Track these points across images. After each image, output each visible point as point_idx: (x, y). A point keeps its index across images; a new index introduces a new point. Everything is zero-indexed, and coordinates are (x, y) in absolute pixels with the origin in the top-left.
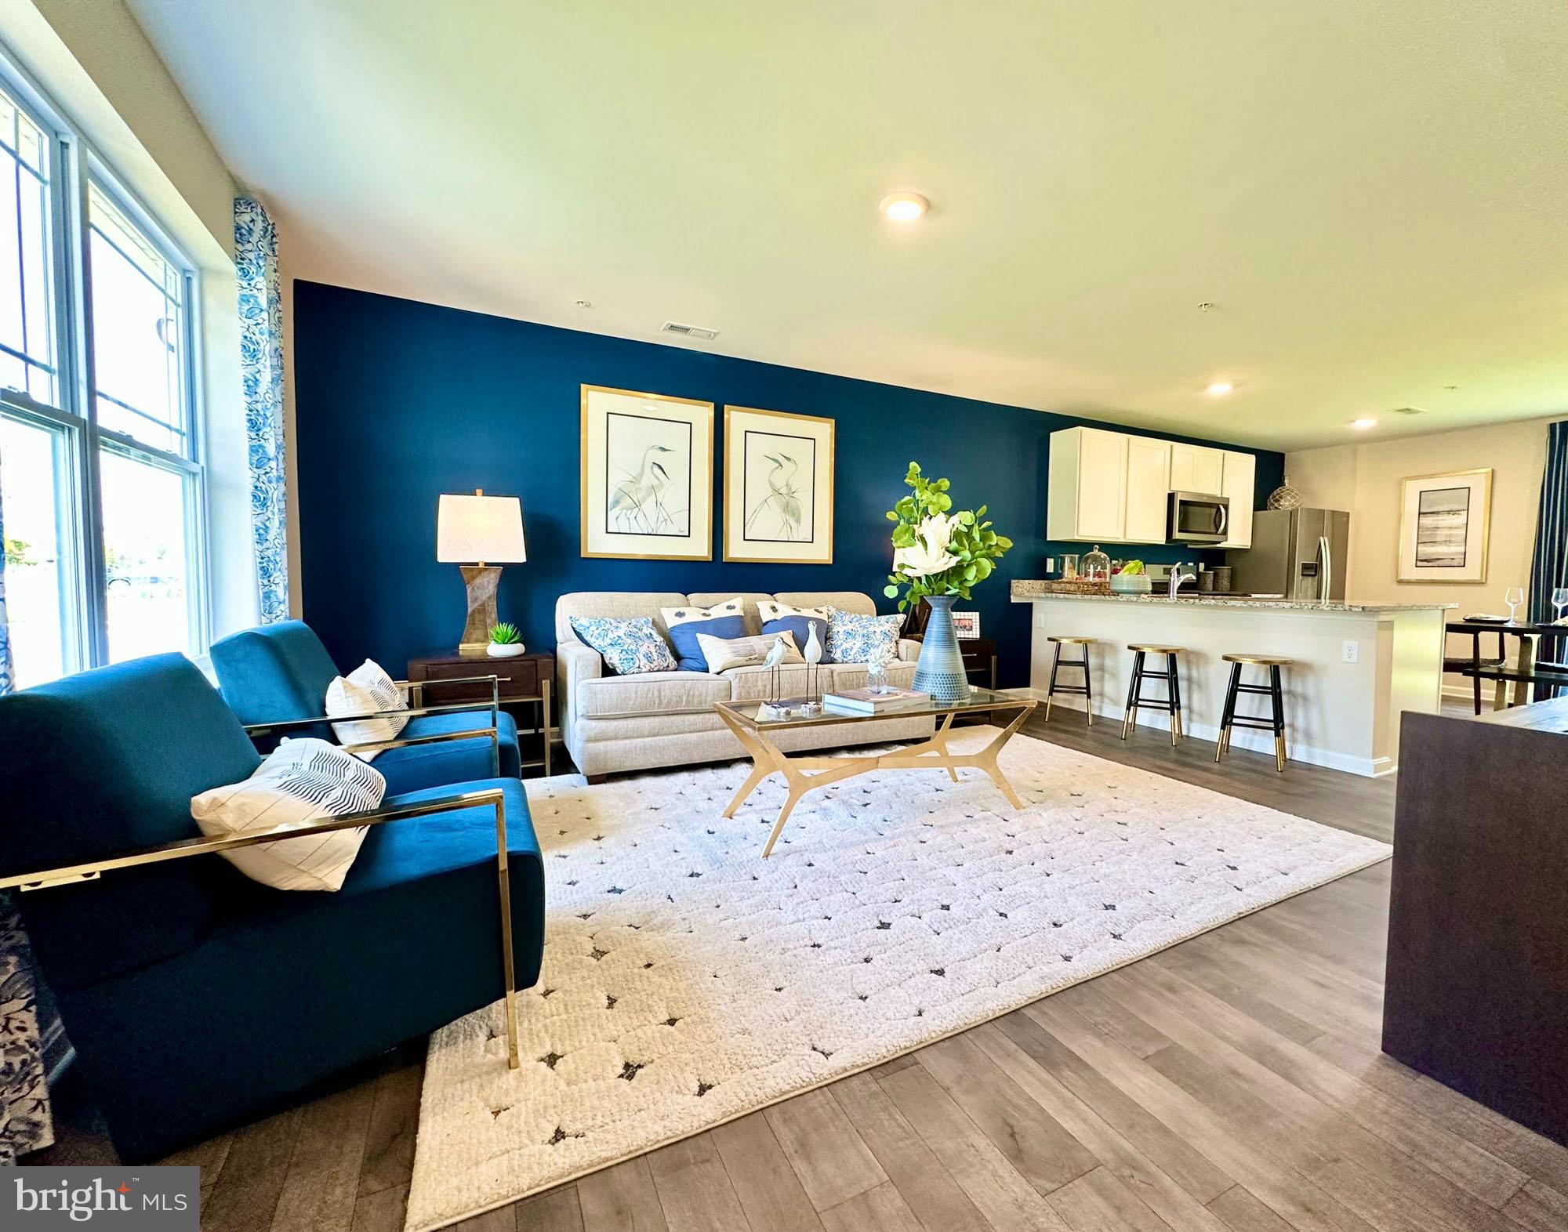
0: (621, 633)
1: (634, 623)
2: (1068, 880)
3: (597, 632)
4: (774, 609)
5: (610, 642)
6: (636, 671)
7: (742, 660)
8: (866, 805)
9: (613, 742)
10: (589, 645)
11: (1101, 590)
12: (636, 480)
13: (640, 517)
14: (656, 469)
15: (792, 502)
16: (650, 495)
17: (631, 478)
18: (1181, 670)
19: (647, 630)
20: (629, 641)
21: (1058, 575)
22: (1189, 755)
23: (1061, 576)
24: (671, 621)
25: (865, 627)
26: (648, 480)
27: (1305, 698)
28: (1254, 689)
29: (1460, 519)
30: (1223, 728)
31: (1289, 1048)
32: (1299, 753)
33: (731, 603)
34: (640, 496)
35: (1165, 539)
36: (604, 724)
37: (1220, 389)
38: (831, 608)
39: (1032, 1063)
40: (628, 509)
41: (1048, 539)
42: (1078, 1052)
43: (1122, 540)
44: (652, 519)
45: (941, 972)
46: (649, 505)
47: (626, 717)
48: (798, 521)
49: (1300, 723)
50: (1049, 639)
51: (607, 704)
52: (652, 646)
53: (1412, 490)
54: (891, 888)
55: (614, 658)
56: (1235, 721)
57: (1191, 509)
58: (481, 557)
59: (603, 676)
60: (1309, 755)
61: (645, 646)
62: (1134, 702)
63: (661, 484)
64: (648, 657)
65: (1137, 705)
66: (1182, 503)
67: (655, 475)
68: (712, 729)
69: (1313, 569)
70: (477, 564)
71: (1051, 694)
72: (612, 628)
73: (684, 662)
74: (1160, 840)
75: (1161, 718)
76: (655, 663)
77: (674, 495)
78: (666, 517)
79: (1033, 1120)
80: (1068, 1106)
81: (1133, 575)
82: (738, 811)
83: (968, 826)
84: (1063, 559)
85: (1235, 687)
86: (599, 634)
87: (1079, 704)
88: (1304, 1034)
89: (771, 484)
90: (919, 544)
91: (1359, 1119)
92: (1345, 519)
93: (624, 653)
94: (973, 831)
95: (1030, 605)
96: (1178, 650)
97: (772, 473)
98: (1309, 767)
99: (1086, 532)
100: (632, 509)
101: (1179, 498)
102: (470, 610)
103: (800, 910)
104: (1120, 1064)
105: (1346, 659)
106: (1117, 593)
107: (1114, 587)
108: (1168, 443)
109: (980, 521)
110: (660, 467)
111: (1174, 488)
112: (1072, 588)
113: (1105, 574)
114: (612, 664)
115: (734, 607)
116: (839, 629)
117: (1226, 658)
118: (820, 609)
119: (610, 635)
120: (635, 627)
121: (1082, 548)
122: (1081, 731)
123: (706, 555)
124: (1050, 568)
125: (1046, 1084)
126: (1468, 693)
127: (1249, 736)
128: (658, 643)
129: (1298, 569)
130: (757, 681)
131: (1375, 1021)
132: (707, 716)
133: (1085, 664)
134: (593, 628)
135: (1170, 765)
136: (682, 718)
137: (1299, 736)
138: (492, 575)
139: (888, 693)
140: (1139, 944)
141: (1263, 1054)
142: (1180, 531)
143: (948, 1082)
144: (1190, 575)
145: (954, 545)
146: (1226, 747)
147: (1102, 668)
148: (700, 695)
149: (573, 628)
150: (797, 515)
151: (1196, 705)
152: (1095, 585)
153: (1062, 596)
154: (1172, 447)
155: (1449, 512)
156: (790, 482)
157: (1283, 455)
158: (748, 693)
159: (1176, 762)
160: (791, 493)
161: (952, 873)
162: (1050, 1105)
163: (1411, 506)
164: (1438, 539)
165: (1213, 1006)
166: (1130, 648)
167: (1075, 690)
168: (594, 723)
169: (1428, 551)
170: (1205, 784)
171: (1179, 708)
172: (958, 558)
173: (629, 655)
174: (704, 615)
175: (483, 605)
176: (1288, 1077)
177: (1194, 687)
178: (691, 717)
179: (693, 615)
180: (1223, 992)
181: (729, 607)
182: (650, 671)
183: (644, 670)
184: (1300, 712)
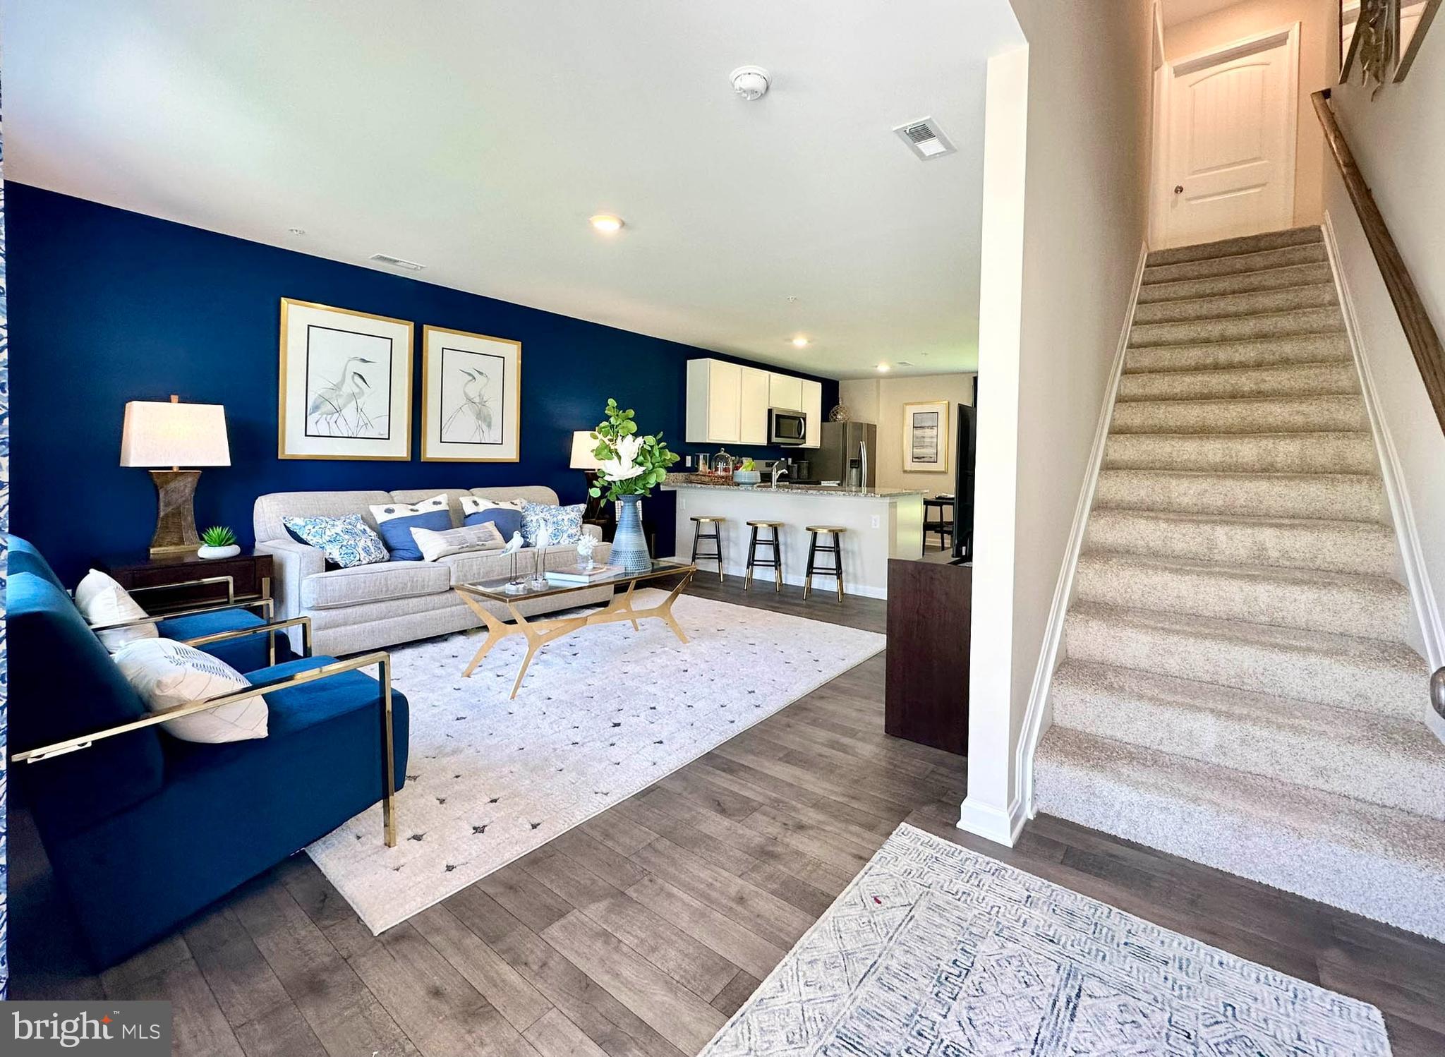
0: (338, 530)
1: (348, 521)
2: (724, 680)
3: (314, 530)
4: (475, 503)
5: (328, 538)
6: (357, 563)
7: (455, 548)
8: (575, 655)
9: (343, 628)
10: (306, 543)
11: (729, 481)
12: (337, 387)
13: (341, 421)
14: (357, 378)
15: (485, 411)
16: (350, 401)
17: (331, 386)
18: (781, 539)
19: (361, 526)
20: (347, 537)
21: (694, 469)
22: (787, 596)
23: (697, 470)
24: (381, 517)
25: (554, 516)
26: (349, 387)
27: (853, 553)
28: (825, 549)
29: (932, 432)
30: (807, 576)
31: (846, 740)
32: (850, 589)
33: (437, 499)
34: (341, 401)
35: (767, 442)
36: (333, 613)
37: (800, 342)
38: (523, 500)
39: (723, 774)
40: (328, 414)
41: (687, 441)
42: (744, 763)
43: (738, 443)
44: (353, 424)
45: (661, 742)
46: (349, 412)
47: (354, 605)
48: (489, 426)
49: (851, 569)
50: (692, 519)
51: (337, 594)
52: (368, 540)
53: (909, 412)
54: (614, 704)
55: (336, 554)
56: (814, 571)
57: (782, 421)
58: (175, 461)
59: (326, 571)
60: (856, 589)
61: (362, 541)
62: (751, 563)
63: (362, 393)
64: (366, 550)
65: (753, 565)
66: (777, 416)
67: (356, 384)
68: (433, 609)
69: (857, 463)
70: (170, 468)
71: (693, 560)
72: (329, 526)
73: (396, 553)
74: (775, 651)
75: (769, 573)
76: (373, 556)
77: (375, 403)
78: (366, 422)
79: (728, 796)
80: (743, 786)
81: (748, 470)
82: (474, 672)
83: (655, 659)
84: (698, 457)
85: (814, 548)
86: (317, 532)
87: (712, 567)
88: (852, 733)
89: (466, 394)
90: (616, 458)
91: (874, 761)
92: (873, 429)
93: (344, 548)
94: (659, 661)
95: (675, 492)
96: (779, 525)
97: (466, 384)
98: (856, 598)
99: (715, 437)
100: (333, 414)
101: (775, 412)
102: (162, 514)
103: (554, 726)
104: (767, 764)
105: (873, 527)
106: (738, 484)
107: (736, 480)
108: (766, 373)
109: (659, 442)
110: (361, 377)
111: (772, 405)
112: (707, 479)
113: (729, 469)
114: (332, 559)
115: (440, 503)
116: (532, 518)
117: (808, 529)
118: (515, 502)
119: (328, 532)
120: (350, 524)
121: (712, 450)
122: (714, 586)
123: (405, 455)
124: (688, 464)
125: (731, 780)
126: (938, 542)
127: (822, 580)
128: (373, 538)
129: (848, 464)
130: (472, 566)
131: (881, 721)
132: (428, 598)
133: (717, 537)
134: (310, 527)
135: (777, 605)
136: (406, 601)
137: (850, 578)
138: (190, 479)
139: (594, 568)
140: (771, 708)
141: (834, 745)
142: (776, 436)
143: (679, 791)
144: (784, 470)
145: (641, 458)
146: (810, 589)
147: (728, 539)
148: (423, 581)
149: (287, 528)
150: (488, 420)
151: (790, 562)
152: (722, 477)
153: (699, 486)
154: (770, 376)
155: (928, 427)
156: (482, 393)
157: (838, 382)
158: (465, 576)
159: (778, 602)
160: (483, 403)
161: (652, 689)
162: (735, 788)
163: (909, 421)
164: (923, 444)
165: (809, 730)
166: (748, 524)
167: (709, 557)
168: (323, 613)
169: (919, 452)
170: (799, 614)
171: (780, 565)
172: (644, 468)
173: (350, 550)
174: (412, 510)
175: (178, 508)
176: (845, 752)
177: (789, 549)
178: (415, 600)
179: (402, 511)
180: (814, 722)
181: (435, 503)
182: (369, 563)
183: (364, 562)
184: (850, 562)
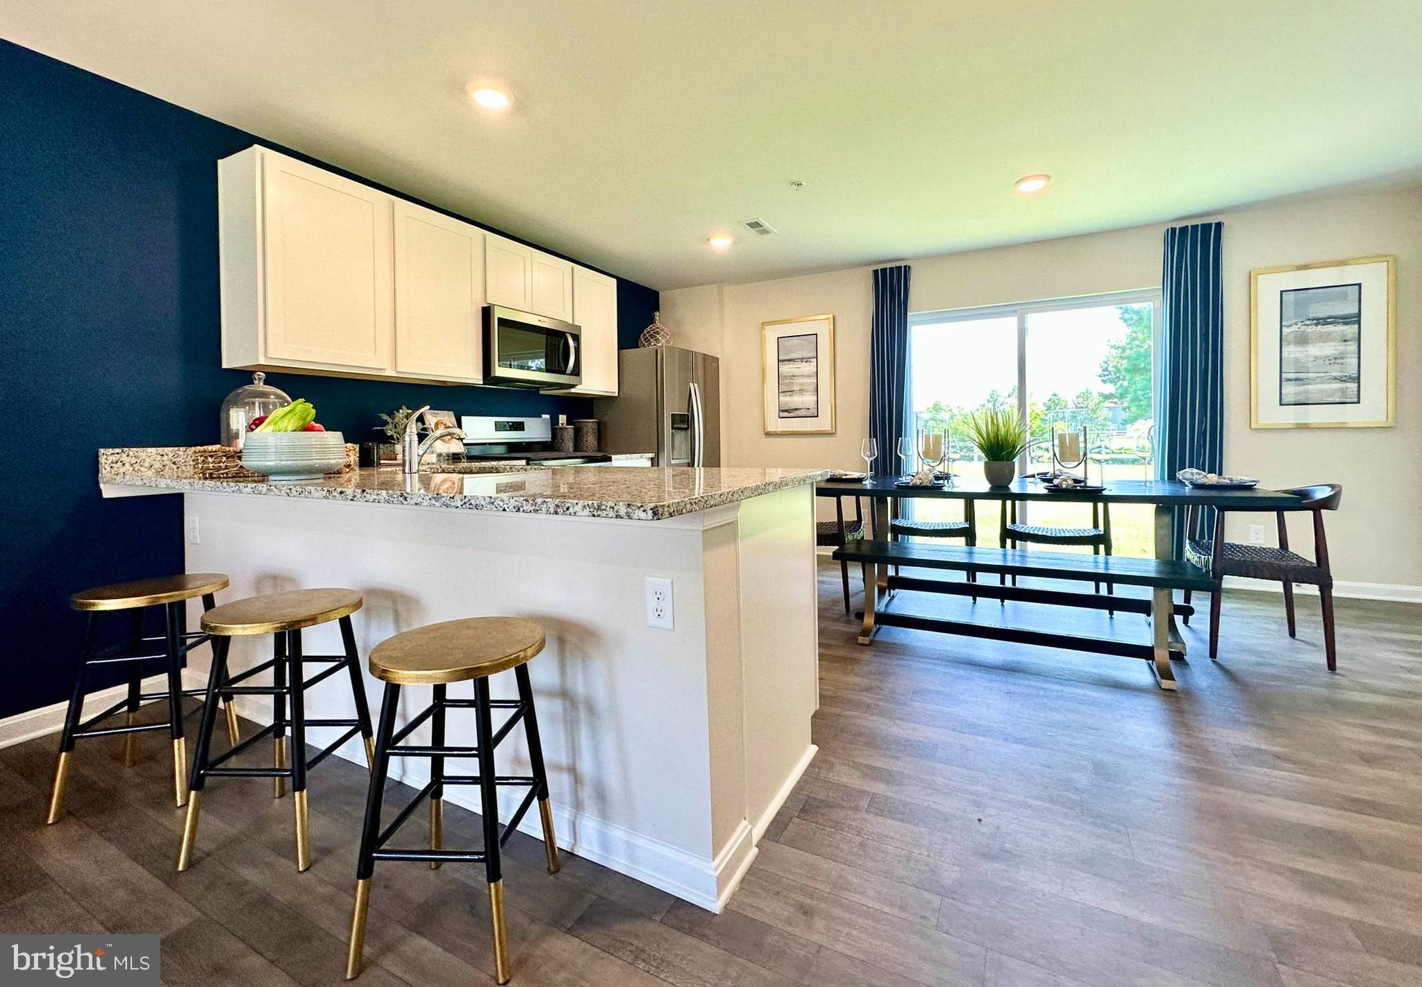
27: (591, 707)
29: (809, 368)
35: (481, 377)
41: (225, 366)
43: (389, 372)
53: (771, 334)
57: (518, 334)
60: (604, 843)
66: (504, 323)
69: (683, 422)
92: (714, 365)
95: (179, 498)
101: (498, 313)
111: (491, 301)
129: (668, 422)
142: (504, 365)
154: (488, 239)
155: (802, 359)
157: (657, 293)
164: (795, 388)
169: (787, 400)
184: (584, 739)
